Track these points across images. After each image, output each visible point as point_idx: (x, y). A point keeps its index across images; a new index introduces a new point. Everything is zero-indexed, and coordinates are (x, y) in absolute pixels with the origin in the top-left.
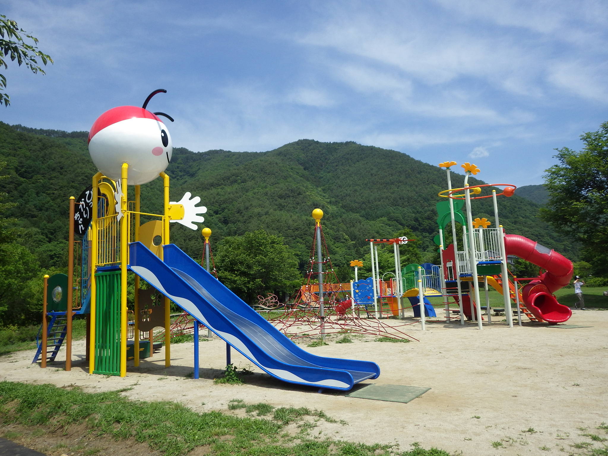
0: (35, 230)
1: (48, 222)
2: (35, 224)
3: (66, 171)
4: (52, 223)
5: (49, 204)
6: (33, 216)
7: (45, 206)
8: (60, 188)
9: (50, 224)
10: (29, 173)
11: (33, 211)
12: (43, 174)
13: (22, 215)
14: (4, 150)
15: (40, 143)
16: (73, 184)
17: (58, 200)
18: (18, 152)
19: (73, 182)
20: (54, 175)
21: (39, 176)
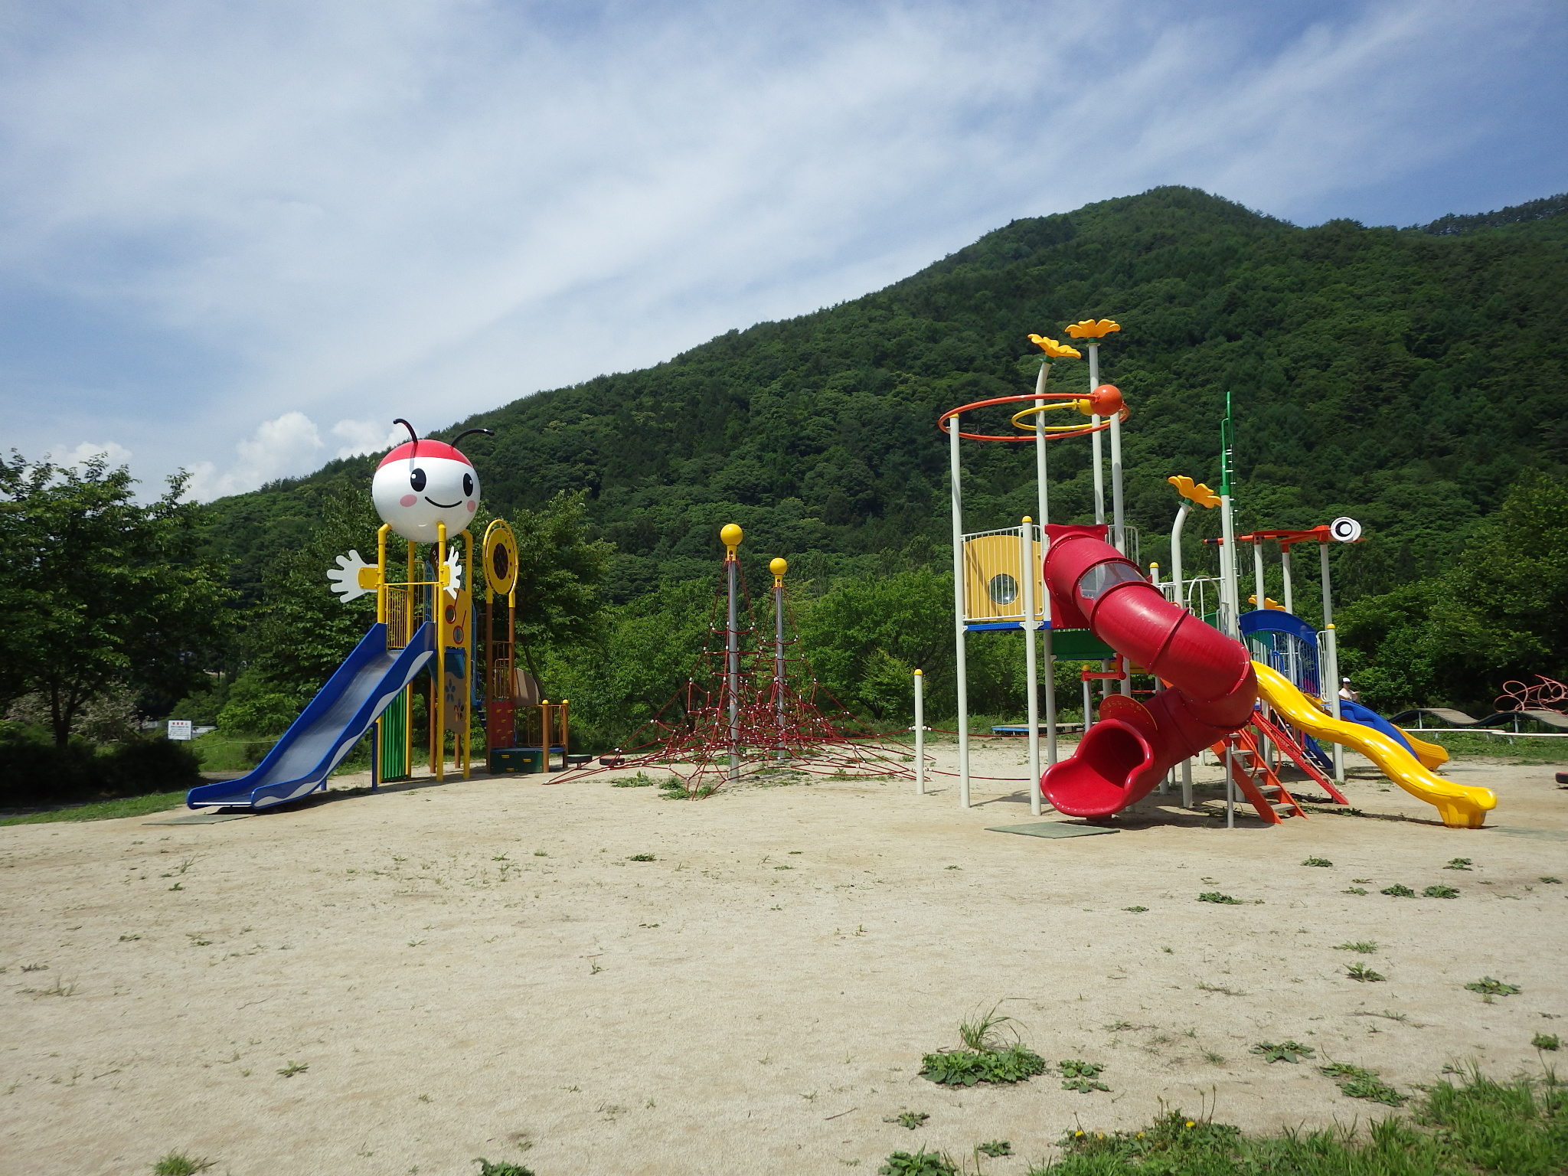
0: (1445, 485)
1: (1480, 463)
2: (1445, 473)
3: (1535, 315)
4: (1489, 463)
5: (1481, 415)
6: (1443, 452)
7: (1475, 421)
8: (1516, 365)
9: (1484, 468)
10: (1441, 342)
11: (1442, 439)
12: (1473, 336)
13: (1419, 452)
14: (1382, 298)
15: (1469, 255)
16: (1554, 346)
17: (1510, 399)
18: (1413, 296)
19: (1554, 340)
20: (1502, 333)
21: (1464, 345)
